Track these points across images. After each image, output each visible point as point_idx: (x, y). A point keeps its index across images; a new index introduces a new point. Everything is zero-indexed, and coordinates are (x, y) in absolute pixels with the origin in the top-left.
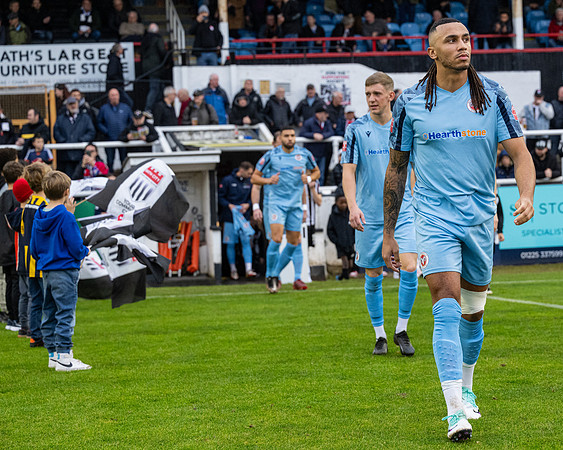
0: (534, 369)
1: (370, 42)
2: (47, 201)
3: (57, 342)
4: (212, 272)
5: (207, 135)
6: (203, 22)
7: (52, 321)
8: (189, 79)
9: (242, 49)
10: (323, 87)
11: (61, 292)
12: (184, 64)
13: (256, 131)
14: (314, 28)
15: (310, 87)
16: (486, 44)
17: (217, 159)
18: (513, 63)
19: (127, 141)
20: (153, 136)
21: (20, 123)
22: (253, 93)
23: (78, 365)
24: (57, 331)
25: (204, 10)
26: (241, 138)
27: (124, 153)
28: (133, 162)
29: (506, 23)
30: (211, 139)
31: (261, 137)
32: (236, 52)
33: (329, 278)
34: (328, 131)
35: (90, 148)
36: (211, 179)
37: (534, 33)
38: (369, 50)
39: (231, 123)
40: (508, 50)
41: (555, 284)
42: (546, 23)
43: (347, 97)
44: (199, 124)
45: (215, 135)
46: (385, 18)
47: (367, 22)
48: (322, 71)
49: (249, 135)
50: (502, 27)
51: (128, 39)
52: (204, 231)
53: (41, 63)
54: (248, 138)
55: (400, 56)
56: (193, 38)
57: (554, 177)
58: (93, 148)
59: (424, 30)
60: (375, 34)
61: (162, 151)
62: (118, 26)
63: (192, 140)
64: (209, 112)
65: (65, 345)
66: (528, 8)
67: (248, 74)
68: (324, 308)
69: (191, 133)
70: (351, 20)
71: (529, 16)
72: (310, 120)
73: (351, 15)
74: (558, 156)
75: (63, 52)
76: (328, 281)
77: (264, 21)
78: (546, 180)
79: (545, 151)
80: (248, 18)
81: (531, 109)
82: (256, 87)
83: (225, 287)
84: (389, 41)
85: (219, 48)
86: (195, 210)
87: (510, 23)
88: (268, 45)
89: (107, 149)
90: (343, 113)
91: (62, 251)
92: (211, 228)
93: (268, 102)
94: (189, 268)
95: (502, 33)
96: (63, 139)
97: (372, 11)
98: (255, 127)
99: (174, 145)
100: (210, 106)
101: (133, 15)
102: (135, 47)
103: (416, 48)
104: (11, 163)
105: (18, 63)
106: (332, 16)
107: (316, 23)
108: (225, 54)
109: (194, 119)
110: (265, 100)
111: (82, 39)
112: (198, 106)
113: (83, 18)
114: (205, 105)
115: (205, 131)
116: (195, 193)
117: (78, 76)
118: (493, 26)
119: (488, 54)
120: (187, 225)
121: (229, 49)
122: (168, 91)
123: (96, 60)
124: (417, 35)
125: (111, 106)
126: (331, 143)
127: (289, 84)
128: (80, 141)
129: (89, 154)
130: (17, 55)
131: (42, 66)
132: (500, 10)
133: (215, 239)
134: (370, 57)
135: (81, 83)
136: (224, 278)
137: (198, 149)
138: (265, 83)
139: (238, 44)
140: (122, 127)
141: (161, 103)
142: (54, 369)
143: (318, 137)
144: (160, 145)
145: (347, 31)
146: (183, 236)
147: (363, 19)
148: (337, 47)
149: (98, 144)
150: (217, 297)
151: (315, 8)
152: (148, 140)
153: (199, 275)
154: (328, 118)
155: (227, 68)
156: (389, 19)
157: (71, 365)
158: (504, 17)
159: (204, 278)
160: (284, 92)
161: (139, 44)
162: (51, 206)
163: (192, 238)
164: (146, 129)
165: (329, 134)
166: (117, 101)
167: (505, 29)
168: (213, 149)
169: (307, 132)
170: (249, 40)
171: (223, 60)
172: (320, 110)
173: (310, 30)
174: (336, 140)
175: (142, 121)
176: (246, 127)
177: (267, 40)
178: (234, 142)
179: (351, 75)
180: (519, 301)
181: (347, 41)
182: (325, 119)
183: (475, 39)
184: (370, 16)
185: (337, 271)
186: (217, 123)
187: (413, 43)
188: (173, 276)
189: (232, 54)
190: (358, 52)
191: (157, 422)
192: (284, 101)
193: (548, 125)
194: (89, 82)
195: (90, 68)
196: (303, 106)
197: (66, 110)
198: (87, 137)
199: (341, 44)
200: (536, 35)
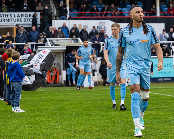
0: (161, 114)
1: (112, 13)
2: (13, 60)
3: (15, 104)
4: (63, 83)
5: (62, 41)
6: (61, 6)
7: (14, 97)
8: (57, 24)
9: (74, 15)
10: (98, 27)
11: (16, 88)
12: (55, 19)
13: (77, 40)
14: (95, 9)
15: (94, 27)
16: (148, 15)
17: (65, 49)
18: (157, 21)
19: (37, 42)
20: (45, 41)
21: (5, 36)
22: (76, 28)
23: (21, 111)
24: (15, 100)
25: (62, 3)
26: (73, 42)
27: (37, 46)
28: (39, 49)
29: (154, 8)
30: (63, 42)
31: (79, 42)
32: (72, 16)
33: (99, 85)
34: (99, 40)
35: (26, 44)
36: (63, 54)
37: (163, 11)
38: (112, 16)
39: (69, 37)
40: (155, 16)
41: (168, 89)
42: (166, 9)
43: (105, 30)
44: (60, 38)
45: (65, 41)
46: (117, 6)
47: (112, 7)
48: (98, 22)
49: (75, 41)
50: (153, 9)
51: (38, 11)
52: (61, 70)
53: (12, 18)
54: (74, 42)
55: (122, 18)
56: (58, 11)
57: (168, 56)
58: (27, 44)
59: (129, 10)
60: (114, 11)
61: (48, 46)
62: (35, 7)
63: (57, 42)
64: (63, 34)
65: (18, 105)
66: (161, 4)
67: (75, 22)
68: (97, 95)
69: (57, 40)
70: (107, 7)
71: (161, 6)
72: (94, 37)
73: (107, 5)
74: (169, 49)
75: (18, 15)
76: (98, 87)
77: (80, 6)
78: (166, 56)
79: (165, 48)
80: (75, 5)
81: (162, 35)
82: (77, 27)
83: (67, 88)
84: (118, 13)
85: (66, 14)
86: (58, 64)
87: (156, 8)
88: (81, 14)
89: (31, 45)
90: (104, 35)
91: (17, 76)
92: (63, 70)
93: (81, 31)
94: (56, 82)
95: (153, 11)
96: (18, 42)
97: (113, 4)
98: (77, 39)
99: (52, 44)
100: (63, 32)
101: (40, 4)
102: (41, 14)
103: (127, 16)
104: (2, 48)
105: (4, 18)
106: (101, 5)
107: (96, 7)
108: (68, 16)
109: (58, 36)
110: (80, 31)
111: (24, 11)
112: (59, 32)
113: (25, 4)
114: (62, 32)
115: (61, 40)
116: (58, 59)
117: (23, 22)
118: (150, 9)
119: (149, 18)
120: (55, 68)
121: (69, 15)
122: (50, 27)
123: (28, 17)
124: (127, 12)
125: (33, 32)
126: (100, 44)
127: (87, 26)
128: (23, 42)
129: (26, 46)
130: (4, 16)
131: (12, 19)
132: (153, 4)
133: (64, 73)
134: (113, 18)
135: (24, 24)
136: (67, 85)
137: (59, 45)
138: (80, 25)
139: (72, 13)
140: (36, 38)
141: (48, 31)
142: (14, 112)
143: (96, 42)
144: (47, 44)
145: (106, 10)
146: (54, 72)
147: (111, 6)
148: (103, 15)
149: (28, 43)
150: (64, 91)
151: (96, 3)
152: (44, 42)
153: (59, 84)
154: (99, 36)
155: (68, 20)
156: (119, 7)
157: (19, 111)
158: (154, 7)
159: (60, 85)
160: (86, 28)
161: (42, 13)
162: (14, 62)
163: (57, 72)
164: (44, 39)
165: (99, 41)
166: (35, 30)
167: (154, 10)
168: (64, 45)
169: (93, 40)
170: (76, 12)
171: (68, 18)
172: (97, 34)
173: (94, 9)
174: (102, 43)
175: (42, 36)
176: (74, 39)
177: (81, 12)
178: (71, 43)
179: (107, 23)
180: (157, 94)
181: (105, 13)
182: (98, 37)
183: (145, 13)
184: (113, 5)
185: (101, 83)
186: (65, 38)
187: (126, 14)
188: (51, 84)
189: (70, 16)
190: (109, 16)
191: (45, 129)
192: (86, 31)
193: (167, 40)
194: (26, 24)
195: (27, 20)
196: (92, 33)
197: (19, 32)
198: (25, 41)
199: (104, 14)
200: (164, 12)
